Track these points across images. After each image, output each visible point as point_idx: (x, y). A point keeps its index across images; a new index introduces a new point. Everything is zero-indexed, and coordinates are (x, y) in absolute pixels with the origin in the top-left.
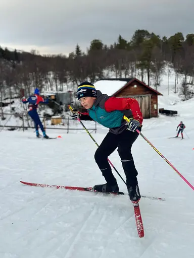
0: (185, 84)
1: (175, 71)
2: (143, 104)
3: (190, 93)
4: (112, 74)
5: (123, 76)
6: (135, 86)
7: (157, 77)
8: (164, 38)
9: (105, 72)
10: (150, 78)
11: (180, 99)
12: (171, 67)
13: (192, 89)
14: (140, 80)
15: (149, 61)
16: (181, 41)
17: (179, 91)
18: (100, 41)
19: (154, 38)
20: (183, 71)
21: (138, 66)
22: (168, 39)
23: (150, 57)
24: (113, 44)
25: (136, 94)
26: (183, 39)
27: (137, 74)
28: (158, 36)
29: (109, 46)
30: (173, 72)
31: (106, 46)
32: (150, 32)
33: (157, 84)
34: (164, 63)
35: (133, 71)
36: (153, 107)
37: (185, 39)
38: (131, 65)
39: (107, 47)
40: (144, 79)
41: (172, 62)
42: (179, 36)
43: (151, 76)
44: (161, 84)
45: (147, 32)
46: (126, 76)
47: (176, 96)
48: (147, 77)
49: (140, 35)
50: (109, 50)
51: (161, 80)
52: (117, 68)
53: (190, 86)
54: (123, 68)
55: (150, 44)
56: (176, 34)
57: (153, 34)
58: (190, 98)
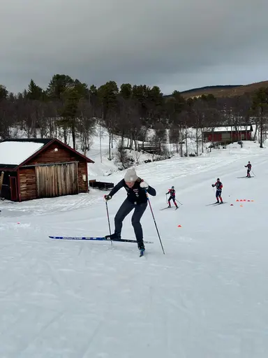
0: (121, 149)
1: (109, 131)
2: (68, 173)
3: (129, 159)
4: (22, 134)
5: (39, 136)
6: (56, 150)
7: (86, 138)
8: (93, 87)
9: (12, 130)
10: (76, 140)
11: (116, 168)
12: (103, 126)
13: (131, 154)
14: (63, 141)
15: (73, 116)
16: (115, 92)
17: (116, 158)
18: (3, 88)
19: (80, 87)
20: (118, 132)
21: (59, 124)
22: (97, 88)
23: (75, 112)
24: (22, 92)
25: (57, 161)
26: (117, 90)
27: (58, 135)
28: (84, 84)
29: (16, 94)
30: (106, 133)
31: (12, 94)
32: (74, 79)
33: (86, 148)
34: (94, 121)
35: (52, 130)
36: (82, 178)
37: (120, 90)
38: (50, 122)
39: (14, 95)
40: (67, 141)
41: (104, 119)
42: (111, 85)
43: (78, 137)
44: (91, 148)
45: (68, 77)
46: (42, 136)
47: (111, 164)
48: (71, 138)
49: (60, 81)
50: (17, 100)
51: (92, 143)
52: (29, 124)
53: (128, 150)
54: (38, 126)
55: (74, 94)
56: (107, 83)
57: (77, 81)
58: (129, 166)
